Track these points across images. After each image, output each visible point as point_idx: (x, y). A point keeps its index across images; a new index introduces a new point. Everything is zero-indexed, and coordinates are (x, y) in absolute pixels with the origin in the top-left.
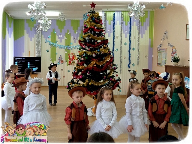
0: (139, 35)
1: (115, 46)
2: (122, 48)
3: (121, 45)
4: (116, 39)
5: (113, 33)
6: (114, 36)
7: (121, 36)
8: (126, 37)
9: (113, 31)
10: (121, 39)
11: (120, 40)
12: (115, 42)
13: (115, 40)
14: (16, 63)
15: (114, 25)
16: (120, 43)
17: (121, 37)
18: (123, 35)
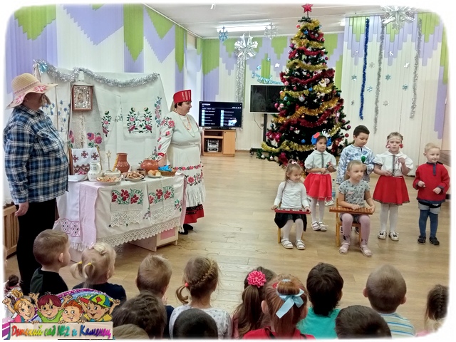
0: (417, 58)
1: (366, 82)
2: (381, 86)
3: (378, 79)
4: (370, 68)
5: (363, 57)
6: (366, 63)
7: (380, 63)
8: (390, 64)
9: (364, 53)
10: (380, 69)
11: (377, 71)
12: (367, 75)
13: (366, 71)
15: (366, 42)
16: (377, 76)
17: (380, 65)
18: (385, 60)
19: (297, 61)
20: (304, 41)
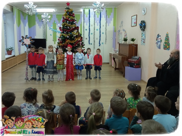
0: (106, 23)
1: (90, 31)
2: (95, 33)
4: (91, 27)
5: (89, 23)
6: (90, 25)
7: (94, 25)
8: (97, 25)
9: (89, 21)
11: (94, 27)
12: (90, 29)
15: (89, 17)
16: (94, 29)
19: (65, 23)
20: (68, 16)
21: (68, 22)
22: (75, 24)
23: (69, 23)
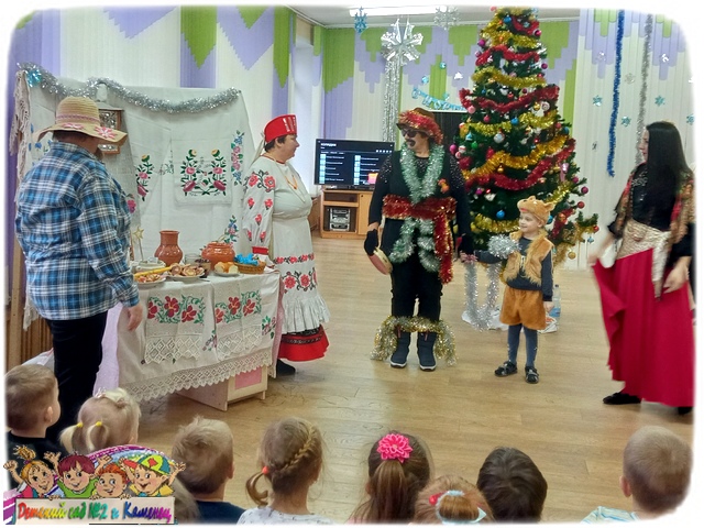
1: (619, 109)
2: (645, 117)
3: (642, 105)
4: (626, 84)
5: (614, 64)
6: (618, 75)
7: (645, 75)
8: (662, 77)
9: (615, 56)
10: (645, 86)
11: (639, 88)
12: (620, 97)
13: (620, 90)
14: (323, 156)
15: (620, 37)
16: (639, 98)
17: (644, 79)
18: (653, 70)
19: (490, 69)
20: (504, 34)
21: (503, 62)
22: (538, 71)
23: (509, 69)
